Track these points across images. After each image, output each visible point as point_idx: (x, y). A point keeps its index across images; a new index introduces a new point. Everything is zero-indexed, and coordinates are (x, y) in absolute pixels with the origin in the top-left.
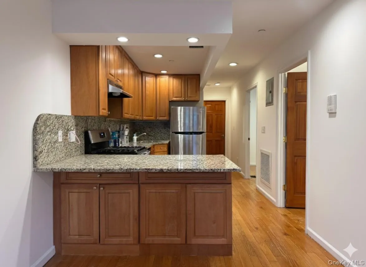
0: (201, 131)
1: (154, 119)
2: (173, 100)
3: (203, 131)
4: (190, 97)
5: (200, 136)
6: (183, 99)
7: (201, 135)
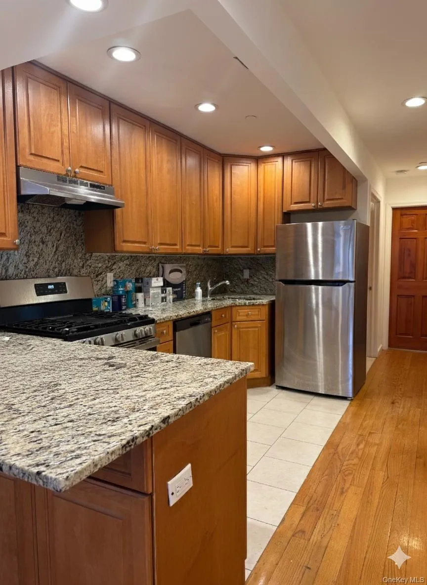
0: (340, 278)
1: (252, 252)
2: (292, 209)
3: (346, 279)
4: (328, 200)
5: (339, 290)
6: (311, 205)
7: (341, 288)
